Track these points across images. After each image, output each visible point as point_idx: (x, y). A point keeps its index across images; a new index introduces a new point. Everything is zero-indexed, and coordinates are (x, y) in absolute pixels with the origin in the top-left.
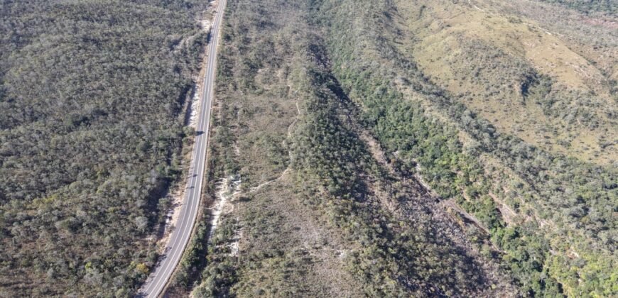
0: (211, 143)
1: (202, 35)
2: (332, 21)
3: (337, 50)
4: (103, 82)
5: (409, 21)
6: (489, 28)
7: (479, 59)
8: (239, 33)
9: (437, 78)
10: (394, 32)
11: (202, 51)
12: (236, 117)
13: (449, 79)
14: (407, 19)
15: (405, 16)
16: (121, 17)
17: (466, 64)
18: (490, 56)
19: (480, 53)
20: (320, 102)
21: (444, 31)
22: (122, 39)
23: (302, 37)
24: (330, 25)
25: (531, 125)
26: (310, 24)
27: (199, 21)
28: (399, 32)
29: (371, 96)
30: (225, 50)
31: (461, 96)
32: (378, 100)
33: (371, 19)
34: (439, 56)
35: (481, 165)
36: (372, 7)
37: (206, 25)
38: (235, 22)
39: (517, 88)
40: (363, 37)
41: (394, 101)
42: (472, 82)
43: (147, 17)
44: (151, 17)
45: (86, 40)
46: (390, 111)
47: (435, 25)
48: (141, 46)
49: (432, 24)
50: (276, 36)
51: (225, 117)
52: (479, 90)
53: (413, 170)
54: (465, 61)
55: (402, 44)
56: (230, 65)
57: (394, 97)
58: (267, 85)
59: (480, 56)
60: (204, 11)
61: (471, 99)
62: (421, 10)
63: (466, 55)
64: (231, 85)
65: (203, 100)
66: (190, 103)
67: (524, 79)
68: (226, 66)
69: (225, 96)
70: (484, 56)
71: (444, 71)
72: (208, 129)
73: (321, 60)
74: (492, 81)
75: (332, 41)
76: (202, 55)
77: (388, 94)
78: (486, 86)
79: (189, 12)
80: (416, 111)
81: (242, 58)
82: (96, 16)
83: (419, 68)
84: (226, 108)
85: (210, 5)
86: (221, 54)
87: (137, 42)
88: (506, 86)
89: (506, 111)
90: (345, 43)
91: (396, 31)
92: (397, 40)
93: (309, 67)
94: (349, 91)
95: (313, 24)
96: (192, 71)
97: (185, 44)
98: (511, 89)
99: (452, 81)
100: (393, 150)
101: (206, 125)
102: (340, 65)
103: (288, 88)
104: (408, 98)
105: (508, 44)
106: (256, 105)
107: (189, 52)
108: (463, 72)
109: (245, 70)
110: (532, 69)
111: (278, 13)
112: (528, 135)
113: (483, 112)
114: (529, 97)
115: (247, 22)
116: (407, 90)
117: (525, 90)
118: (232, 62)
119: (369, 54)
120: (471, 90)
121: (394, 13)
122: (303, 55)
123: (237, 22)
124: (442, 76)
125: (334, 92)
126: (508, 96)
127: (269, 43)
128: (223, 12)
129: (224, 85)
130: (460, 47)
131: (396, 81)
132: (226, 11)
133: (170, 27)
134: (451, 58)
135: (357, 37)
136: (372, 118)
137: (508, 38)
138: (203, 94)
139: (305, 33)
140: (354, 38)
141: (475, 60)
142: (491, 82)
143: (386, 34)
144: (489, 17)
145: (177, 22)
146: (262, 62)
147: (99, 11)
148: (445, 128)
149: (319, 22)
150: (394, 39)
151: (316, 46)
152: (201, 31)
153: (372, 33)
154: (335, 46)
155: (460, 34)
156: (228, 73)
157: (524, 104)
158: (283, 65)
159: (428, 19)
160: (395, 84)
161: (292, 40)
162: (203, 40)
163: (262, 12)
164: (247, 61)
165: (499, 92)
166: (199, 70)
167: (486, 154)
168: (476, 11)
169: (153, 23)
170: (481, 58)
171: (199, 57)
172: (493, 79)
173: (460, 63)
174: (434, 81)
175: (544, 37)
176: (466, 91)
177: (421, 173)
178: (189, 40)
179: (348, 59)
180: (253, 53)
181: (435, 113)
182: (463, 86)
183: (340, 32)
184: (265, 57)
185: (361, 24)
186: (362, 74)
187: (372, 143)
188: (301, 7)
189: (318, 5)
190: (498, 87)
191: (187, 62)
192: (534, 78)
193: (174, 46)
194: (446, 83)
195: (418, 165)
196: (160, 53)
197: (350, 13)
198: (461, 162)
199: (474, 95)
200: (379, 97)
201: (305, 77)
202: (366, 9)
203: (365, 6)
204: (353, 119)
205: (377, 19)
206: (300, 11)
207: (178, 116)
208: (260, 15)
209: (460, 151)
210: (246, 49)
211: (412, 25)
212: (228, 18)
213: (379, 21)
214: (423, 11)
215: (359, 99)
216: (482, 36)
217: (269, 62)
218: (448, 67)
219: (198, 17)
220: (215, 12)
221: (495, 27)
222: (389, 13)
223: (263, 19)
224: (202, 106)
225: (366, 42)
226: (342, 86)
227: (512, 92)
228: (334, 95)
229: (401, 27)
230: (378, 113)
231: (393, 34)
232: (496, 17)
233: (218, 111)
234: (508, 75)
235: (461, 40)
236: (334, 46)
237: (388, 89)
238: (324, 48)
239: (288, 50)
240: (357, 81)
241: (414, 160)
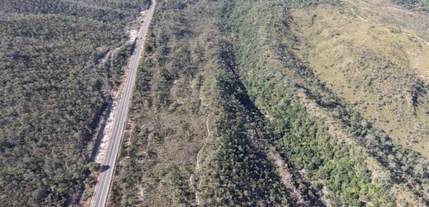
0: (115, 184)
1: (127, 46)
2: (240, 28)
3: (244, 57)
4: (18, 108)
5: (303, 28)
6: (375, 38)
7: (371, 69)
8: (160, 42)
9: (332, 85)
10: (292, 39)
11: (125, 64)
12: (146, 143)
13: (343, 87)
14: (302, 26)
15: (300, 24)
16: (57, 31)
17: (359, 73)
18: (382, 67)
19: (372, 64)
20: (230, 118)
21: (334, 39)
22: (51, 55)
23: (215, 45)
24: (238, 31)
25: (424, 135)
26: (222, 30)
27: (128, 32)
28: (296, 39)
29: (276, 106)
30: (145, 61)
31: (356, 104)
32: (283, 112)
33: (273, 28)
34: (333, 63)
35: (393, 198)
36: (273, 17)
37: (133, 35)
38: (158, 32)
39: (409, 99)
40: (267, 46)
41: (299, 115)
42: (365, 91)
43: (80, 30)
44: (84, 30)
45: (16, 57)
46: (295, 125)
47: (326, 33)
48: (68, 62)
49: (323, 32)
50: (193, 45)
51: (134, 143)
52: (372, 100)
53: (319, 193)
54: (357, 70)
55: (299, 50)
56: (148, 78)
57: (298, 110)
58: (181, 98)
59: (371, 66)
60: (134, 21)
61: (366, 108)
62: (313, 19)
63: (357, 64)
64: (146, 101)
65: (116, 122)
66: (104, 126)
67: (414, 90)
68: (145, 79)
69: (138, 116)
70: (376, 67)
71: (338, 78)
72: (114, 162)
73: (230, 67)
74: (385, 91)
75: (239, 47)
76: (124, 68)
77: (291, 107)
78: (379, 95)
79: (120, 22)
80: (320, 128)
81: (160, 69)
82: (34, 31)
83: (315, 74)
84: (137, 130)
85: (140, 16)
86: (141, 67)
87: (65, 57)
88: (398, 96)
89: (399, 121)
90: (250, 50)
91: (294, 38)
92: (295, 47)
93: (220, 76)
94: (255, 98)
95: (224, 31)
96: (112, 85)
97: (110, 57)
98: (403, 100)
99: (346, 89)
100: (300, 168)
101: (114, 155)
102: (246, 72)
103: (200, 101)
104: (311, 113)
105: (394, 54)
106: (168, 126)
107: (112, 65)
108: (356, 81)
109: (162, 82)
110: (419, 80)
111: (195, 21)
112: (423, 147)
113: (377, 121)
114: (419, 107)
115: (169, 32)
116: (310, 104)
117: (415, 100)
118: (150, 75)
119: (273, 64)
120: (365, 99)
121: (291, 22)
122: (215, 63)
123: (160, 31)
124: (336, 83)
125: (242, 104)
126: (400, 106)
127: (186, 51)
128: (149, 22)
129: (139, 102)
130: (351, 55)
131: (299, 95)
132: (152, 21)
133: (99, 40)
134: (344, 66)
135: (261, 46)
136: (277, 131)
137: (393, 48)
138: (118, 114)
139: (217, 40)
140: (258, 47)
141: (367, 70)
142: (383, 92)
143: (285, 41)
144: (374, 27)
145: (106, 34)
146: (178, 73)
147: (38, 25)
148: (351, 151)
149: (229, 28)
150: (292, 46)
151: (226, 53)
152: (127, 43)
153: (274, 42)
154: (243, 53)
155: (350, 43)
156: (145, 87)
157: (415, 114)
158: (197, 76)
159: (320, 27)
160: (298, 98)
161: (206, 48)
162: (127, 52)
163: (183, 21)
164: (165, 73)
165: (391, 102)
166: (119, 84)
167: (397, 186)
168: (361, 21)
169: (85, 35)
170: (373, 69)
171: (122, 70)
172: (385, 90)
173: (353, 71)
174: (330, 87)
175: (424, 47)
176: (360, 99)
177: (328, 197)
178: (115, 52)
179: (254, 67)
180: (171, 64)
181: (339, 133)
182: (357, 94)
183: (246, 40)
184: (181, 67)
185: (264, 33)
186: (267, 84)
187: (279, 162)
188: (215, 15)
189: (228, 13)
190: (390, 97)
191: (109, 76)
192: (422, 88)
193: (99, 60)
194: (341, 91)
195: (324, 187)
196: (85, 67)
197: (255, 23)
198: (371, 192)
199: (368, 104)
200: (283, 109)
201: (215, 89)
202: (268, 18)
203: (267, 16)
204: (260, 133)
205: (278, 28)
206: (214, 18)
207: (87, 144)
208: (180, 24)
209: (370, 181)
210: (165, 59)
211: (306, 32)
212: (153, 28)
213: (279, 29)
214: (315, 20)
215: (264, 108)
216: (370, 46)
217: (185, 73)
218: (342, 75)
219: (127, 28)
220: (142, 22)
221: (380, 37)
222: (287, 22)
223: (183, 28)
224: (114, 129)
225: (269, 52)
226: (249, 93)
227: (404, 103)
228: (242, 106)
229: (297, 34)
230: (282, 125)
231: (291, 41)
232: (379, 27)
233: (129, 136)
234: (399, 87)
235: (351, 49)
236: (241, 52)
237: (292, 101)
238: (232, 54)
239: (202, 58)
240: (263, 90)
241: (321, 181)
